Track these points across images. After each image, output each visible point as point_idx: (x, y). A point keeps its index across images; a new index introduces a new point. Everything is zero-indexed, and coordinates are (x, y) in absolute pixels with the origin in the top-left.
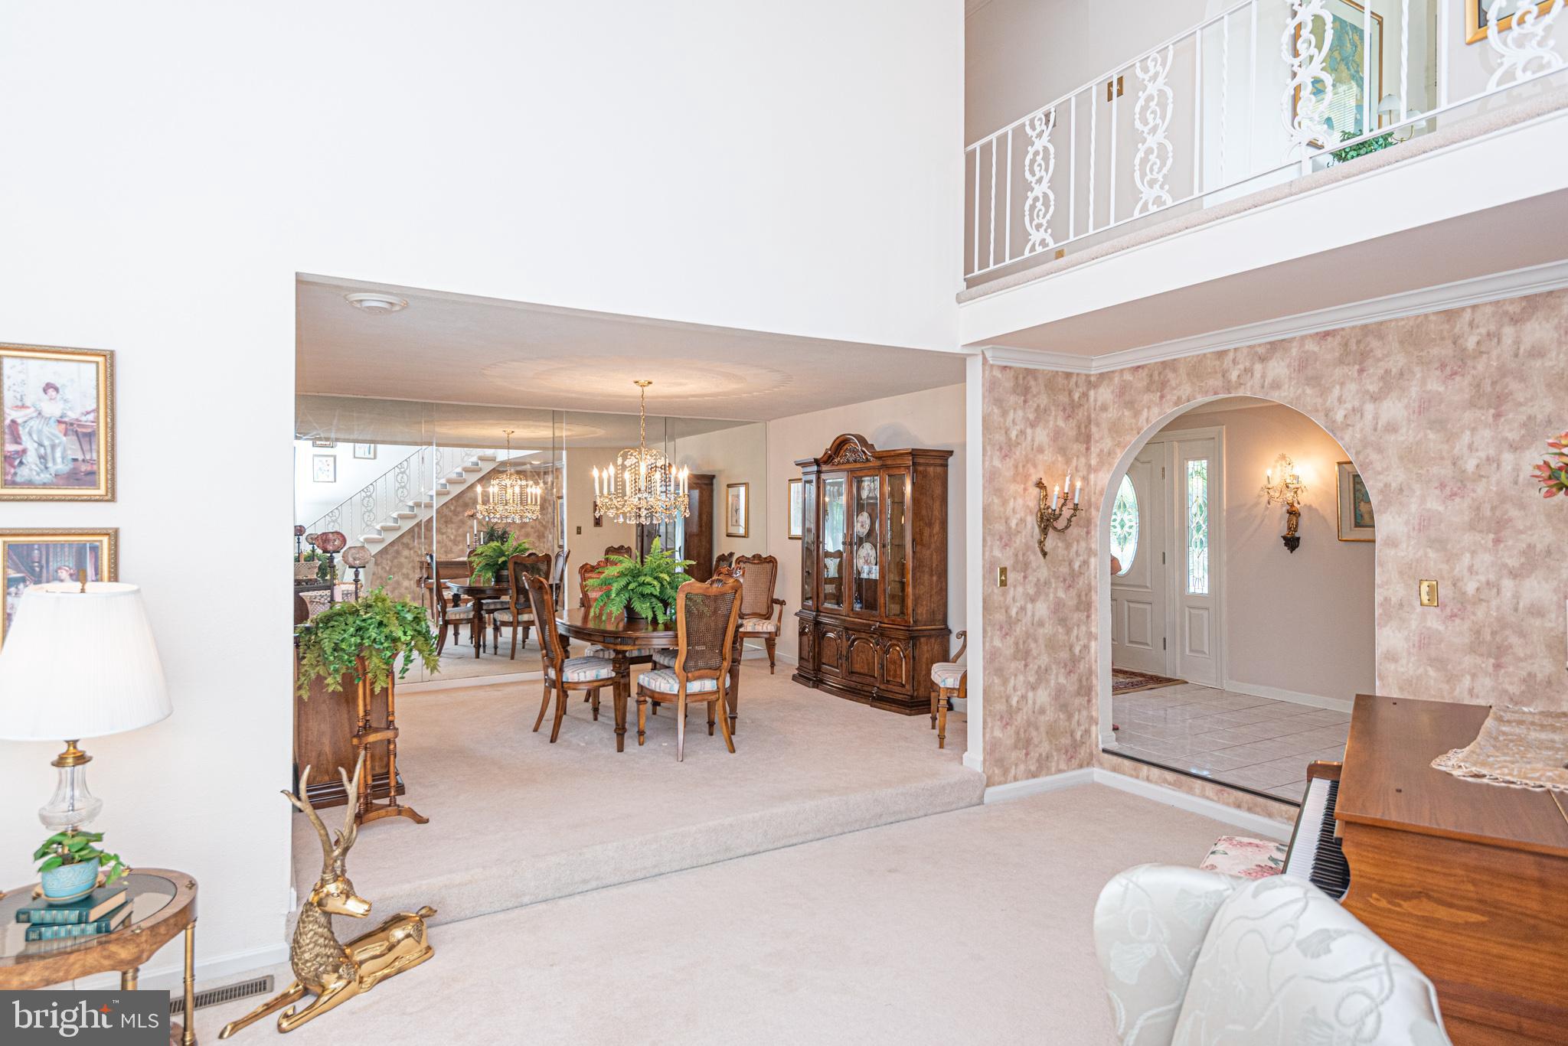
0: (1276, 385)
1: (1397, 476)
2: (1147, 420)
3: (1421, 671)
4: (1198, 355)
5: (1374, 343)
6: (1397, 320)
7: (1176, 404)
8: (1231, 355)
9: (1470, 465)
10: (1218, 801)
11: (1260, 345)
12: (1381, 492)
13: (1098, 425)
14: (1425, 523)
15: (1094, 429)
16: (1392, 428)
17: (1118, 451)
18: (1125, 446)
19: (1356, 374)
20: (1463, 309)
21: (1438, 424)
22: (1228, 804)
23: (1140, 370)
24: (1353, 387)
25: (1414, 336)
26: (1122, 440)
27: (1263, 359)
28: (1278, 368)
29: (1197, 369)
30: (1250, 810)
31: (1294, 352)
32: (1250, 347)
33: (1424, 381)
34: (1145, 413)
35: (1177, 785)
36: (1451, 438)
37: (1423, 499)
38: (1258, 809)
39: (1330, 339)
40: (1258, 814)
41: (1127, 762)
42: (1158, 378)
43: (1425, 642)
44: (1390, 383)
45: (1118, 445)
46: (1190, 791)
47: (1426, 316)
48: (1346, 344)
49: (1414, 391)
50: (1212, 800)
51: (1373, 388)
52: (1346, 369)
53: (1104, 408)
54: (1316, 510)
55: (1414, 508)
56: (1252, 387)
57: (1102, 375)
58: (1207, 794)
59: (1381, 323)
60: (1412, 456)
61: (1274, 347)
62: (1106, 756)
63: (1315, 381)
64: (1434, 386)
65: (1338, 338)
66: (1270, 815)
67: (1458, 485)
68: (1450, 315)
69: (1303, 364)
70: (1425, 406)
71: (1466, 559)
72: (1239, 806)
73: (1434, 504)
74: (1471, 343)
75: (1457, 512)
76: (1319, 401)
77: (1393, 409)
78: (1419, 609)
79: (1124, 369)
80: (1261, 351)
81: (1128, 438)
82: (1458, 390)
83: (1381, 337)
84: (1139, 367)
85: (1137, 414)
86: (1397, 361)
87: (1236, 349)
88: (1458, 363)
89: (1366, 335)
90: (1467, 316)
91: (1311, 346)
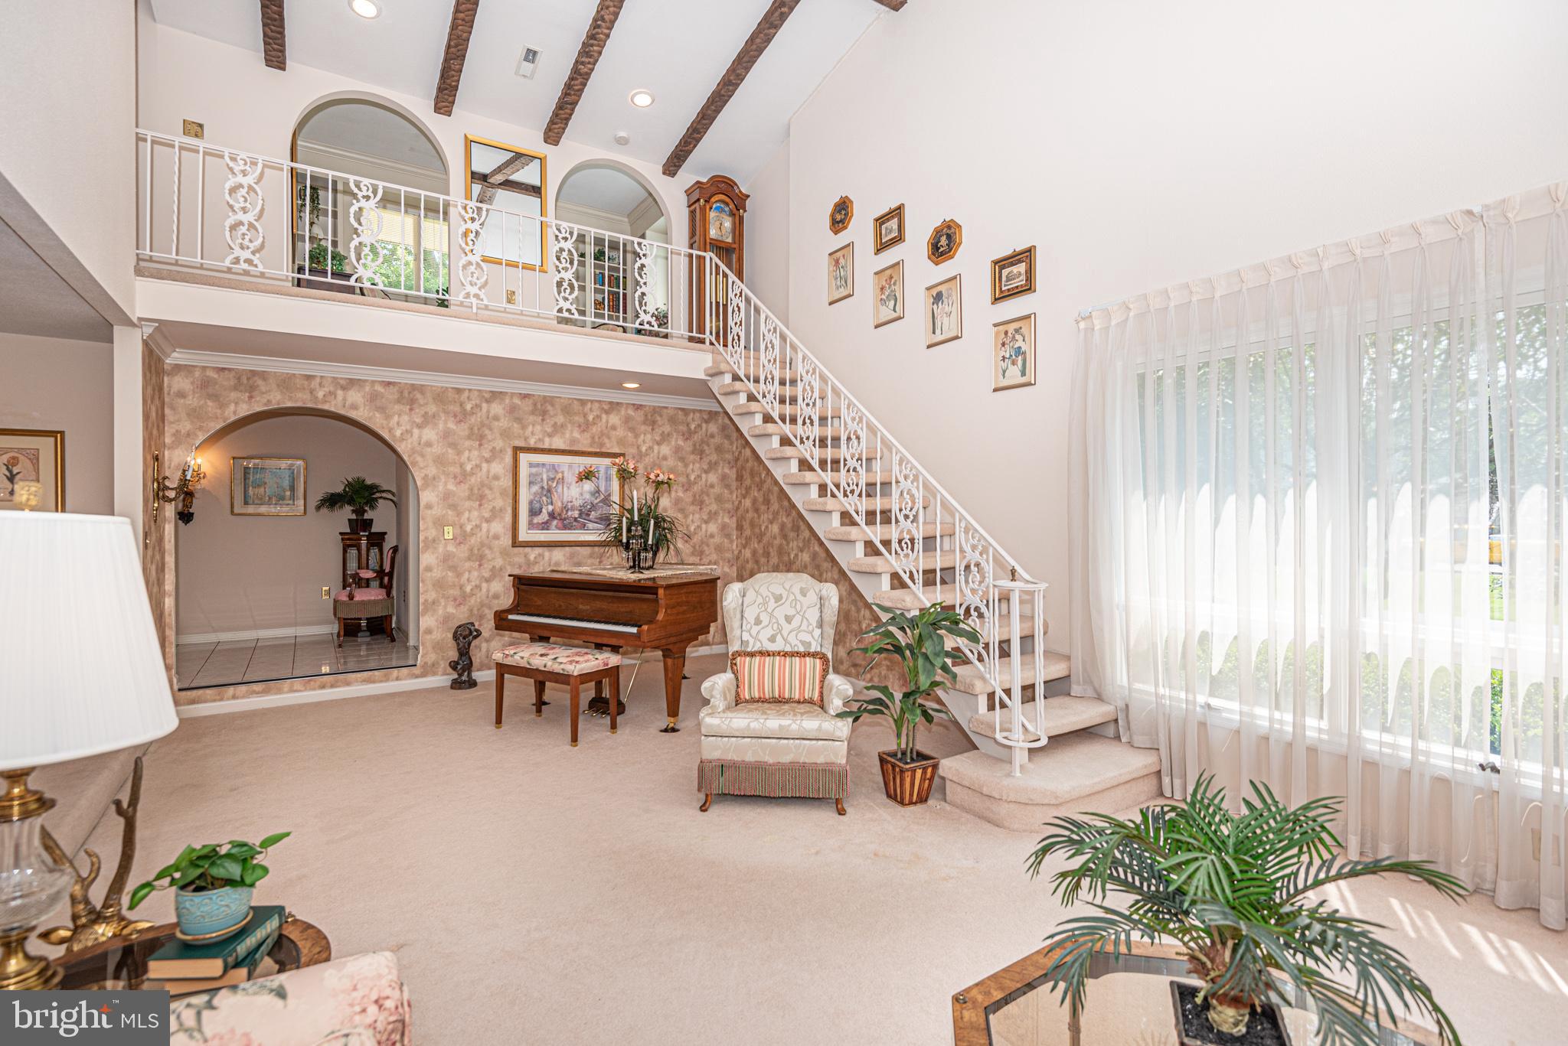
0: (354, 407)
1: (432, 471)
2: (235, 413)
3: (444, 574)
4: (288, 374)
5: (418, 396)
6: (432, 386)
7: (266, 405)
8: (318, 380)
9: (468, 468)
10: (306, 690)
11: (342, 378)
12: (423, 478)
13: (173, 408)
14: (447, 496)
15: (167, 411)
16: (429, 444)
17: (200, 433)
18: (208, 431)
19: (408, 411)
20: (465, 389)
21: (453, 445)
22: (314, 689)
23: (226, 372)
24: (406, 418)
25: (440, 397)
26: (205, 425)
27: (344, 388)
28: (355, 396)
29: (286, 383)
30: (332, 686)
31: (367, 389)
32: (334, 378)
33: (446, 422)
34: (232, 407)
35: (265, 692)
36: (459, 453)
37: (446, 484)
38: (339, 684)
39: (391, 387)
40: (339, 686)
41: (209, 691)
42: (248, 381)
43: (446, 558)
44: (428, 420)
45: (200, 428)
46: (280, 691)
47: (447, 388)
48: (402, 392)
49: (441, 426)
50: (300, 691)
51: (418, 420)
52: (402, 407)
53: (181, 395)
54: (209, 492)
55: (441, 488)
56: (336, 405)
57: (177, 365)
58: (295, 688)
59: (422, 386)
60: (440, 461)
61: (352, 383)
62: (183, 693)
63: (382, 409)
64: (451, 425)
65: (396, 388)
66: (348, 684)
67: (462, 477)
68: (459, 391)
69: (373, 397)
70: (446, 434)
71: (466, 514)
72: (323, 687)
73: (451, 487)
74: (468, 407)
75: (462, 491)
76: (385, 422)
77: (429, 434)
78: (443, 542)
79: (207, 367)
80: (342, 382)
81: (212, 424)
82: (462, 430)
83: (422, 393)
84: (223, 369)
85: (222, 406)
86: (432, 408)
87: (322, 377)
88: (462, 416)
89: (414, 390)
90: (466, 394)
91: (379, 388)
